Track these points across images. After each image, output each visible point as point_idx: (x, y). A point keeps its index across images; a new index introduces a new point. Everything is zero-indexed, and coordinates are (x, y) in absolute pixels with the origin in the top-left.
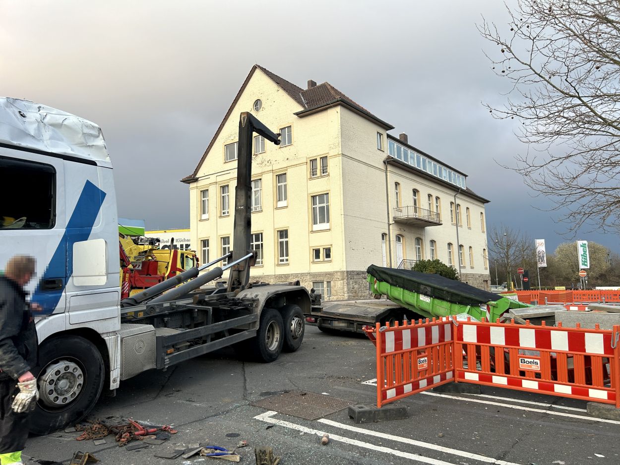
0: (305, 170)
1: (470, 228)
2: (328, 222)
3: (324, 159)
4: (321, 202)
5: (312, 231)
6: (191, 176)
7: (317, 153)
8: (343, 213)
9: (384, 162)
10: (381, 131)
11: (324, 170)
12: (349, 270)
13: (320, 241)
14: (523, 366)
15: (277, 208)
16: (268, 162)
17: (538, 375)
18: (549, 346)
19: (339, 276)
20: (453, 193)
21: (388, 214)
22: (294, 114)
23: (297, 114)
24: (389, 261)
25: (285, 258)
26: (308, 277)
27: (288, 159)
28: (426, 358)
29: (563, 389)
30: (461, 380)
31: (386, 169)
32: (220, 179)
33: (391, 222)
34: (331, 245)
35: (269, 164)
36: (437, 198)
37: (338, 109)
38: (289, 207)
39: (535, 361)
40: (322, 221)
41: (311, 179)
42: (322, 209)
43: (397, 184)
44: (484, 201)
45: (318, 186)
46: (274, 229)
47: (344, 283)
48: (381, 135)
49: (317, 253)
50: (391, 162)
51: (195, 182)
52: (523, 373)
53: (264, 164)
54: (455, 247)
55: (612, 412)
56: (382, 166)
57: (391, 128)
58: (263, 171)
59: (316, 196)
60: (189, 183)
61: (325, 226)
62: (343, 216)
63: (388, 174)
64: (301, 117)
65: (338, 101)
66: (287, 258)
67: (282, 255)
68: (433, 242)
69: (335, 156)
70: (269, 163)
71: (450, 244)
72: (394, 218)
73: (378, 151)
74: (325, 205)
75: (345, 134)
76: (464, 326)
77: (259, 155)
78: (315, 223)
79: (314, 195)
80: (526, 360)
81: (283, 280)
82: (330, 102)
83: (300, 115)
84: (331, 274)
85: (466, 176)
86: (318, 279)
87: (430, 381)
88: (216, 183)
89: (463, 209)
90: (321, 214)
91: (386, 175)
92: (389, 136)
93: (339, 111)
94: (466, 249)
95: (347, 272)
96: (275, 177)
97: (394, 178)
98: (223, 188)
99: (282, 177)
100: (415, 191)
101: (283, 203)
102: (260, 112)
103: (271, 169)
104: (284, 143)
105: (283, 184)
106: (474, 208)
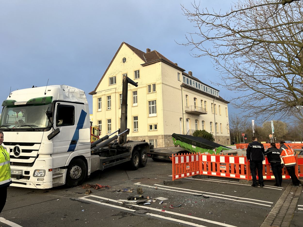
1: (220, 115)
2: (156, 113)
3: (154, 85)
4: (153, 104)
5: (149, 117)
6: (93, 92)
7: (151, 82)
8: (162, 109)
9: (181, 86)
10: (180, 72)
11: (154, 90)
12: (165, 134)
13: (153, 122)
14: (221, 169)
15: (133, 107)
17: (225, 172)
18: (229, 162)
19: (161, 137)
20: (213, 99)
21: (183, 109)
22: (141, 65)
23: (142, 65)
24: (183, 130)
25: (136, 129)
26: (147, 138)
28: (189, 166)
29: (233, 176)
30: (202, 174)
31: (182, 89)
32: (106, 93)
33: (184, 113)
34: (157, 123)
36: (205, 101)
37: (160, 63)
38: (138, 106)
39: (225, 167)
40: (153, 112)
41: (148, 94)
42: (153, 107)
43: (187, 96)
44: (227, 102)
45: (152, 97)
46: (132, 116)
47: (163, 140)
48: (179, 74)
49: (151, 127)
50: (184, 86)
51: (95, 94)
52: (221, 171)
54: (213, 124)
55: (246, 182)
56: (180, 88)
59: (150, 101)
60: (92, 95)
61: (154, 115)
62: (162, 110)
63: (183, 91)
64: (144, 66)
65: (160, 60)
66: (137, 129)
67: (135, 128)
68: (203, 121)
69: (159, 84)
70: (129, 86)
71: (211, 122)
72: (186, 111)
73: (178, 81)
74: (154, 105)
75: (163, 74)
76: (203, 156)
78: (150, 113)
80: (222, 166)
81: (136, 139)
82: (156, 60)
83: (143, 65)
84: (157, 136)
85: (219, 91)
86: (151, 139)
87: (191, 174)
88: (105, 95)
89: (217, 106)
90: (152, 109)
91: (182, 92)
92: (183, 74)
93: (161, 64)
94: (218, 125)
95: (164, 135)
96: (132, 92)
97: (185, 93)
98: (108, 97)
99: (135, 93)
100: (195, 98)
101: (135, 104)
102: (125, 63)
103: (130, 89)
104: (136, 77)
105: (136, 96)
106: (222, 106)
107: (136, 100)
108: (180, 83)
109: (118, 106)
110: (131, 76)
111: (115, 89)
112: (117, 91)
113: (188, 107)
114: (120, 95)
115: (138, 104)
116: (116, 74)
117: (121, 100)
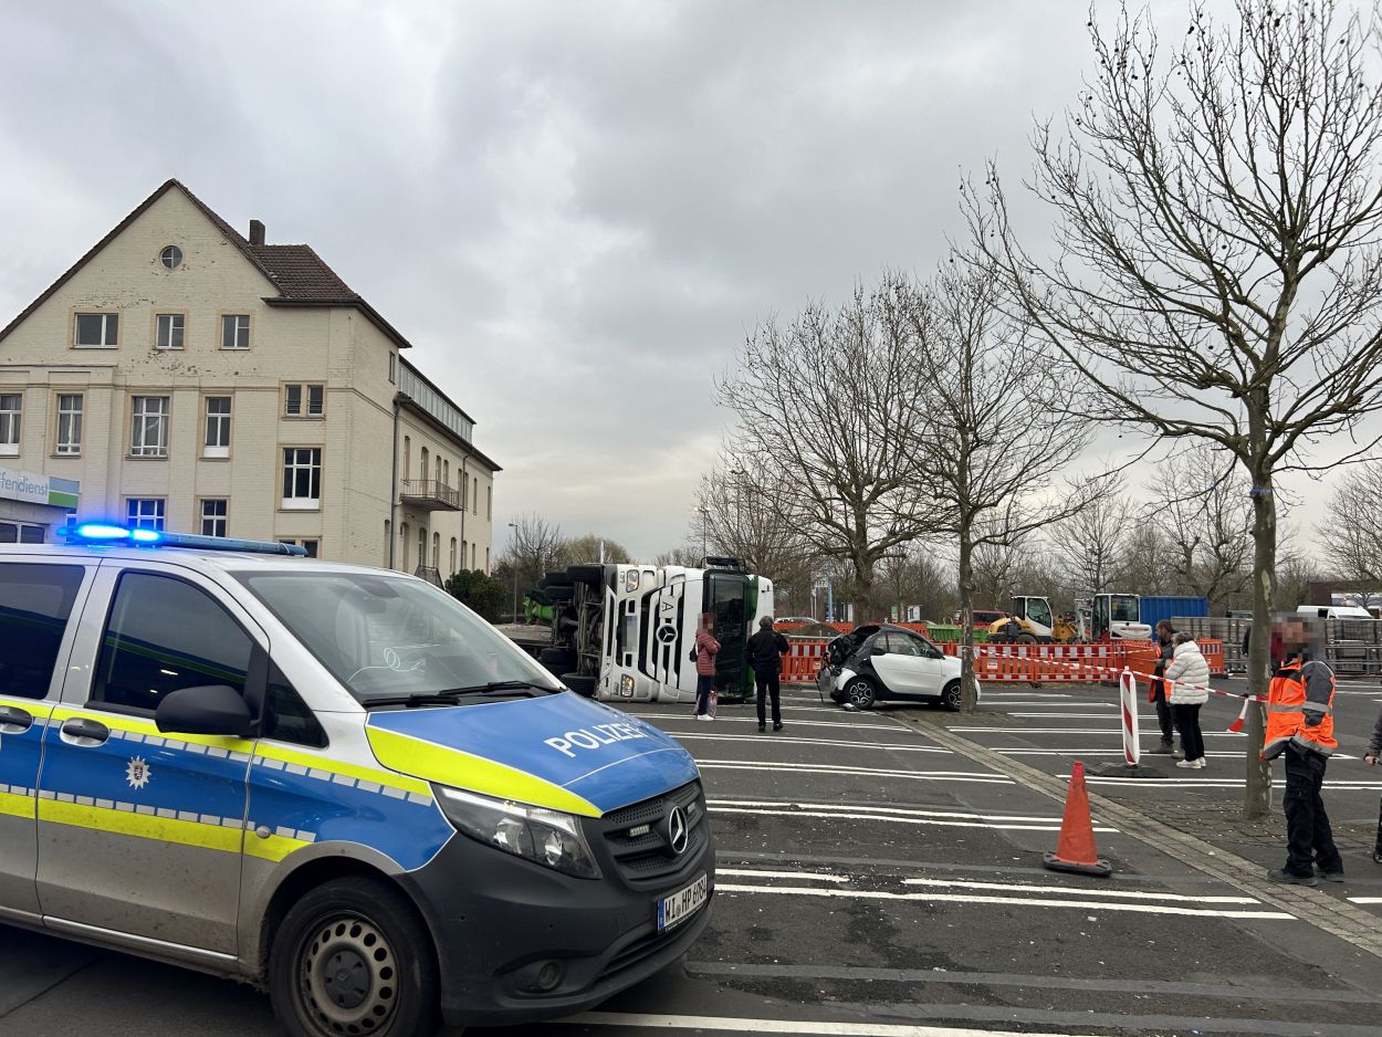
1: (475, 512)
4: (303, 460)
5: (280, 509)
8: (347, 486)
9: (395, 403)
13: (297, 529)
15: (204, 459)
16: (189, 370)
20: (463, 455)
21: (394, 489)
22: (260, 299)
23: (269, 302)
27: (237, 373)
31: (397, 413)
32: (59, 379)
33: (397, 502)
34: (319, 537)
35: (189, 374)
36: (446, 462)
37: (353, 312)
38: (235, 456)
40: (302, 493)
41: (285, 418)
42: (304, 472)
45: (302, 433)
46: (193, 496)
48: (392, 354)
50: (403, 403)
53: (178, 372)
54: (459, 543)
56: (390, 407)
57: (407, 345)
58: (176, 384)
59: (293, 449)
61: (307, 503)
62: (347, 490)
63: (399, 422)
64: (273, 308)
68: (436, 535)
69: (339, 390)
70: (192, 371)
71: (454, 540)
72: (400, 496)
74: (310, 466)
77: (167, 352)
78: (288, 494)
79: (290, 446)
83: (272, 304)
85: (473, 423)
88: (47, 386)
91: (396, 424)
92: (402, 360)
93: (352, 317)
94: (469, 547)
96: (204, 399)
97: (404, 429)
98: (64, 399)
99: (219, 403)
100: (425, 450)
101: (218, 451)
102: (177, 273)
103: (197, 384)
104: (229, 341)
105: (220, 416)
106: (482, 478)
107: (219, 432)
108: (393, 392)
109: (122, 444)
110: (203, 331)
111: (111, 369)
112: (121, 381)
113: (407, 482)
114: (135, 398)
115: (231, 451)
116: (118, 303)
117: (138, 420)
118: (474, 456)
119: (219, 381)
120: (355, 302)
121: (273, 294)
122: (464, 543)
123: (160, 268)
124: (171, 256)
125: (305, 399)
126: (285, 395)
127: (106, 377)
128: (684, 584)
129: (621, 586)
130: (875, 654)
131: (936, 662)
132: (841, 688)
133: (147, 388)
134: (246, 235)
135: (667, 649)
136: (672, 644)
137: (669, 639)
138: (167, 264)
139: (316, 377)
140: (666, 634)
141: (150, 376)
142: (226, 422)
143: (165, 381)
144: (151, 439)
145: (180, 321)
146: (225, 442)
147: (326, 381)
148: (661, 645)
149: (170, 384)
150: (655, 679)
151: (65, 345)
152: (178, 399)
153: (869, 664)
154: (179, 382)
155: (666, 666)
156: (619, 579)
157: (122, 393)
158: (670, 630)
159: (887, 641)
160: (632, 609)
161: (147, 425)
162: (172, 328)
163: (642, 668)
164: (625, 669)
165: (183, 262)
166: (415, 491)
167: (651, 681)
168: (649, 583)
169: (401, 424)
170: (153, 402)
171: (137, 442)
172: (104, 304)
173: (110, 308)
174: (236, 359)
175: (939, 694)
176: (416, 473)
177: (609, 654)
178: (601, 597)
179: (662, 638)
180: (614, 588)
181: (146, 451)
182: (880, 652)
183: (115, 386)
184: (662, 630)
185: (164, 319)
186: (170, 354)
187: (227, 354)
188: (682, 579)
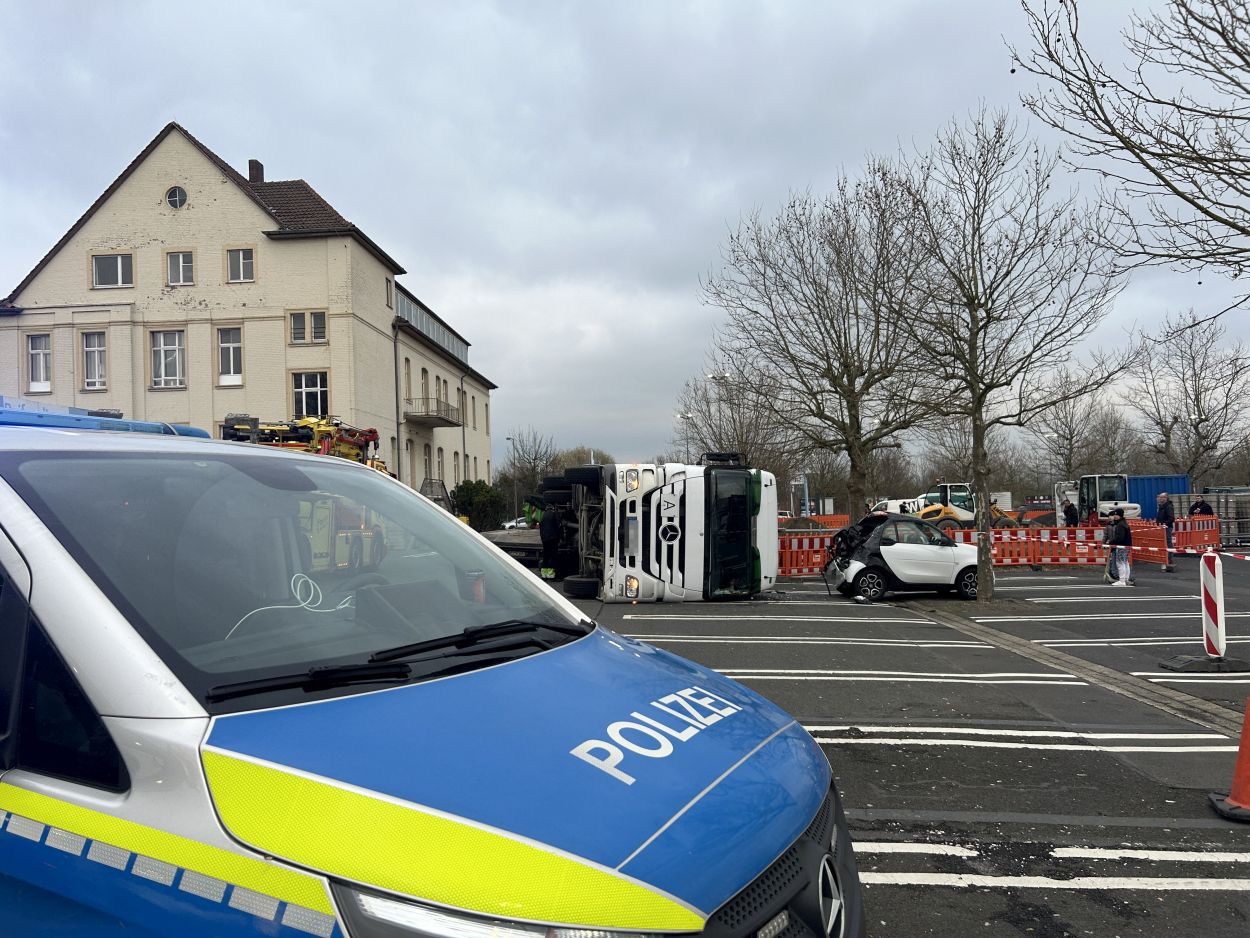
0: (281, 330)
1: (475, 428)
3: (320, 318)
4: (311, 382)
7: (308, 302)
8: (354, 407)
9: (394, 326)
10: (389, 275)
11: (320, 329)
15: (219, 387)
16: (200, 304)
20: (460, 375)
21: (398, 408)
22: (263, 232)
23: (269, 235)
27: (244, 305)
31: (396, 337)
32: (79, 319)
33: (402, 421)
35: (201, 307)
36: (445, 382)
37: (349, 241)
38: (247, 387)
40: (312, 413)
41: (292, 345)
42: (312, 395)
43: (407, 360)
45: (309, 359)
48: (388, 281)
50: (401, 326)
51: (11, 316)
53: (190, 306)
54: (461, 457)
56: (389, 331)
57: (401, 271)
58: (189, 317)
59: (301, 374)
63: (398, 345)
64: (272, 239)
68: (440, 450)
69: (340, 315)
70: (204, 305)
71: (456, 454)
72: (404, 414)
73: (387, 308)
74: (318, 389)
77: (179, 289)
78: (299, 414)
79: (298, 371)
83: (275, 236)
85: (468, 345)
88: (72, 325)
90: (309, 401)
91: (396, 346)
92: (398, 286)
93: (349, 246)
96: (214, 331)
97: (404, 352)
98: (88, 336)
99: (229, 333)
100: (424, 371)
101: (232, 379)
102: (183, 211)
103: (208, 317)
104: (235, 275)
105: (231, 346)
106: (479, 397)
107: (231, 361)
108: (390, 317)
109: (143, 379)
110: (211, 266)
111: (128, 307)
112: (139, 318)
113: (409, 401)
114: (153, 333)
115: (244, 379)
116: (130, 245)
117: (156, 354)
118: (470, 376)
119: (228, 312)
120: (349, 230)
121: (273, 227)
122: (466, 456)
123: (166, 208)
124: (176, 197)
125: (309, 326)
126: (290, 322)
127: (125, 314)
128: (685, 481)
129: (621, 486)
130: (884, 544)
131: (949, 550)
132: (850, 580)
133: (163, 323)
134: (246, 175)
135: (670, 548)
136: (676, 543)
137: (673, 538)
138: (173, 204)
139: (318, 304)
140: (670, 533)
141: (165, 311)
142: (238, 351)
143: (180, 316)
144: (170, 370)
145: (188, 257)
146: (238, 370)
147: (327, 309)
148: (664, 544)
149: (183, 318)
150: (660, 578)
151: (86, 286)
152: (192, 331)
153: (879, 555)
154: (192, 315)
155: (670, 565)
156: (619, 480)
157: (140, 329)
158: (673, 528)
159: (896, 531)
160: (633, 510)
161: (166, 358)
162: (182, 265)
163: (646, 568)
164: (629, 570)
165: (188, 202)
166: (418, 409)
167: (655, 581)
168: (649, 482)
169: (401, 347)
170: (169, 335)
171: (157, 375)
172: (119, 245)
173: (124, 249)
174: (242, 292)
175: (952, 582)
176: (417, 392)
177: (612, 555)
178: (601, 498)
179: (665, 538)
180: (614, 488)
181: (166, 382)
182: (890, 542)
183: (134, 323)
184: (665, 529)
185: (173, 256)
186: (182, 290)
187: (233, 287)
188: (682, 477)
